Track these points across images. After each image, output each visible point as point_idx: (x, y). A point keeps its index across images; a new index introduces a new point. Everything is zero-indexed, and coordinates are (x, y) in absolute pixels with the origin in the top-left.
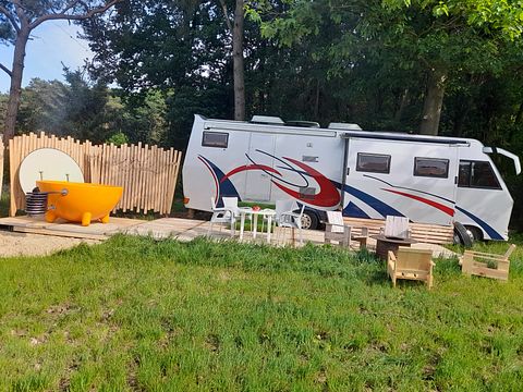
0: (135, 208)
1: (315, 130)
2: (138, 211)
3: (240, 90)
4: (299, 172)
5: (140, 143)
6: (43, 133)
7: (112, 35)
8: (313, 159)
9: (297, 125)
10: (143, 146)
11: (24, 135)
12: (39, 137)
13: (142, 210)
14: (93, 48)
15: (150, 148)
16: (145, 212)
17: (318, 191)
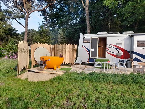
0: (65, 63)
1: (118, 35)
2: (65, 64)
3: (88, 25)
4: (115, 48)
5: (65, 43)
6: (39, 43)
7: (48, 14)
8: (120, 44)
9: (112, 33)
10: (66, 44)
11: (34, 44)
12: (38, 44)
13: (66, 63)
14: (44, 18)
15: (68, 45)
16: (68, 64)
17: (122, 54)
